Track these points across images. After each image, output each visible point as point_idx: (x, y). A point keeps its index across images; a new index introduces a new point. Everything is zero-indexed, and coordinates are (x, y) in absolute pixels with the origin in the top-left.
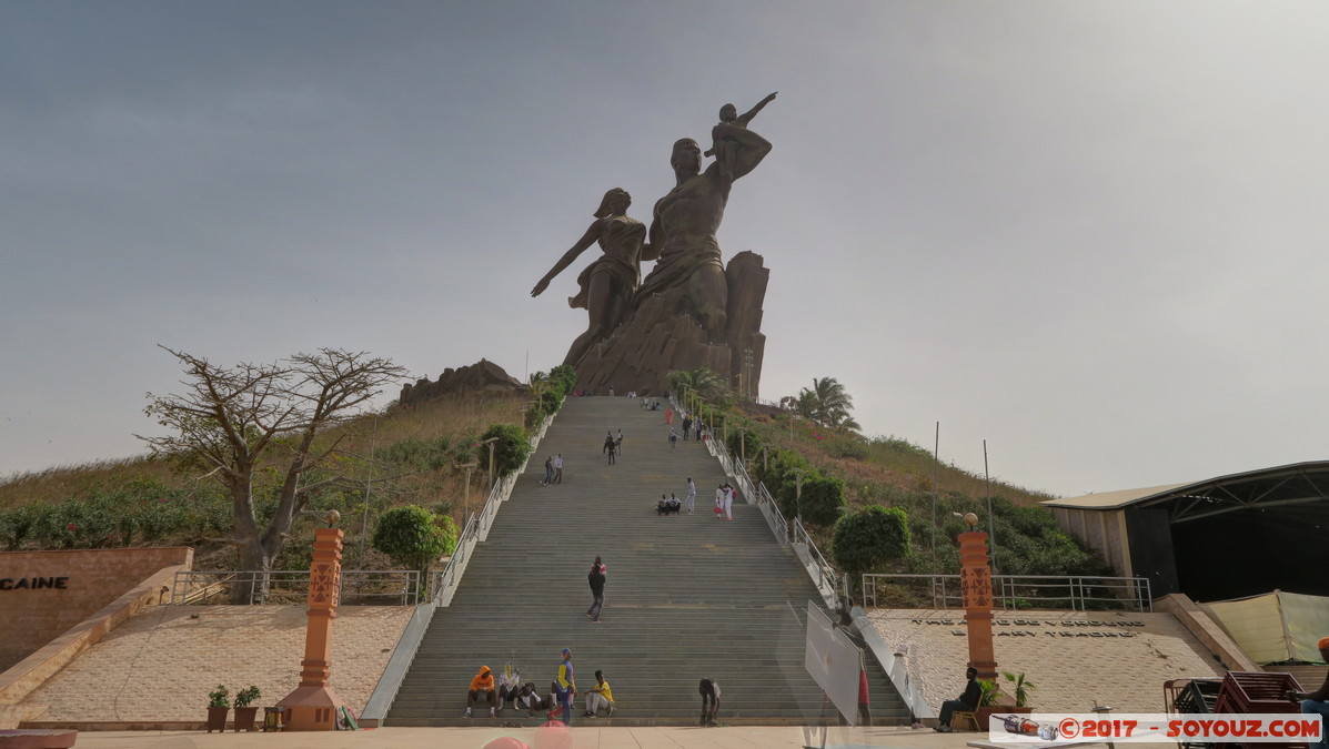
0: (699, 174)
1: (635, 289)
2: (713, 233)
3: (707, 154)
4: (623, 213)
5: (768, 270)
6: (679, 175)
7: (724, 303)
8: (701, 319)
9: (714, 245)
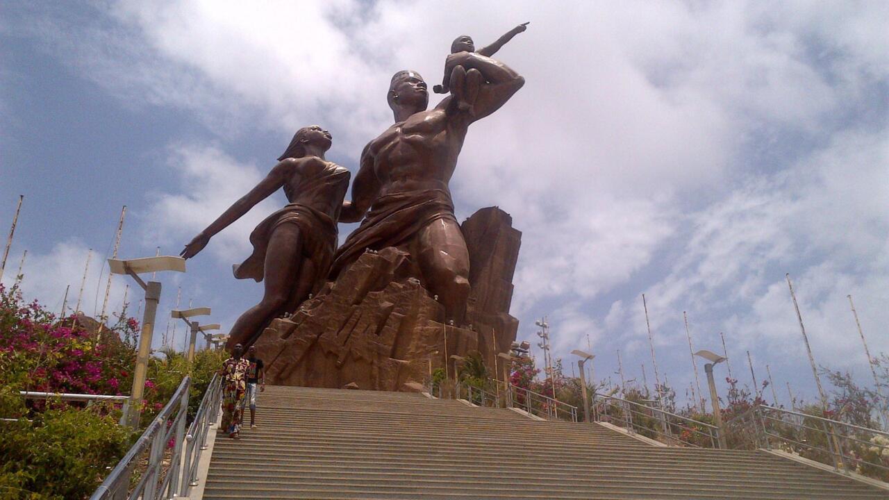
1: (332, 251)
3: (437, 89)
5: (519, 234)
7: (467, 269)
8: (435, 289)
9: (446, 194)
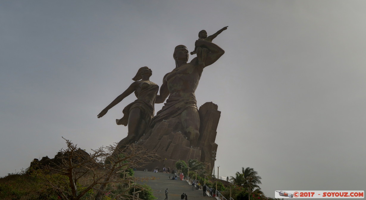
0: (188, 62)
1: (152, 117)
2: (194, 92)
4: (148, 79)
6: (177, 63)
7: (199, 127)
8: (187, 134)
9: (193, 97)
